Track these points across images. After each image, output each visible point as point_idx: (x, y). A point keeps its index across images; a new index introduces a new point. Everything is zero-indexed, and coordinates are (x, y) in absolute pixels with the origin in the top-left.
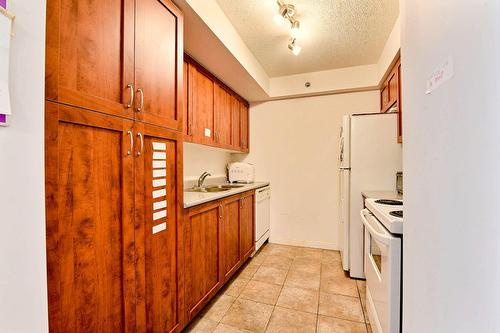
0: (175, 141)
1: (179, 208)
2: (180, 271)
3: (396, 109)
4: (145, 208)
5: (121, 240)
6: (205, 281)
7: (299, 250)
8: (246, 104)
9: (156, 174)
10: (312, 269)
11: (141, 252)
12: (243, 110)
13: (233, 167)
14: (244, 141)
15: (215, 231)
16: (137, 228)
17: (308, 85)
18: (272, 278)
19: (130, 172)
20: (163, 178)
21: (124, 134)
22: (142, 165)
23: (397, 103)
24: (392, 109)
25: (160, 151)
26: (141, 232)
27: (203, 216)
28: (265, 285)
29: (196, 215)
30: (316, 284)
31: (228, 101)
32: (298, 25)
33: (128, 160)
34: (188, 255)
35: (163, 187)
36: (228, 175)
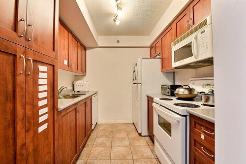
0: (53, 66)
1: (55, 111)
2: (57, 155)
3: (160, 56)
4: (33, 114)
5: (15, 143)
6: (70, 156)
7: (113, 126)
8: (85, 48)
9: (41, 88)
10: (123, 135)
11: (31, 149)
12: (83, 51)
13: (77, 83)
14: (84, 69)
15: (75, 123)
16: (27, 131)
17: (118, 42)
18: (104, 144)
19: (22, 88)
20: (45, 91)
21: (18, 57)
22: (31, 82)
23: (161, 54)
24: (158, 57)
25: (44, 72)
26: (31, 134)
27: (69, 115)
28: (101, 149)
29: (65, 115)
30: (127, 143)
31: (76, 45)
32: (121, 9)
33: (20, 79)
34: (61, 142)
35: (45, 98)
36: (73, 88)
